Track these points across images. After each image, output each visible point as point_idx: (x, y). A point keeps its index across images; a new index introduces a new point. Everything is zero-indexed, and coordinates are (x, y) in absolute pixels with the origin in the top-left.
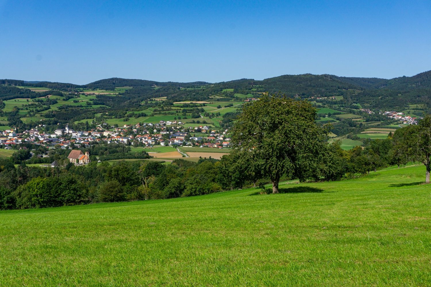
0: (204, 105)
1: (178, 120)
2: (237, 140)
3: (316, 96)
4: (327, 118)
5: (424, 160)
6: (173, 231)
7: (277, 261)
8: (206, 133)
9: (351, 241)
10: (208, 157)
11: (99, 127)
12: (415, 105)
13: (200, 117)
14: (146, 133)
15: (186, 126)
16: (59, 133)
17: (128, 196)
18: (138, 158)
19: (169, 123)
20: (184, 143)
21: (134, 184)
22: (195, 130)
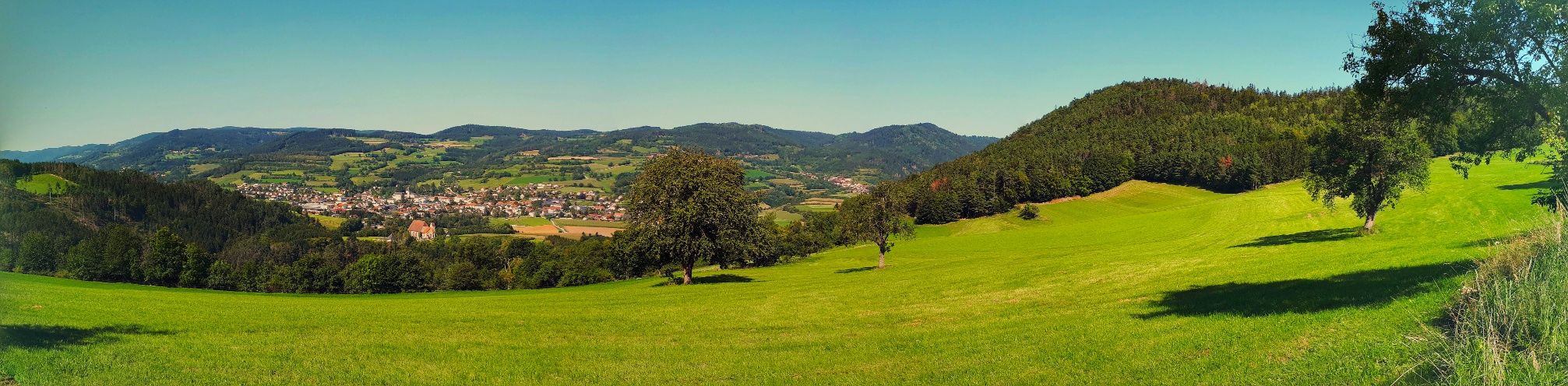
0: (590, 162)
1: (553, 182)
2: (635, 210)
3: (743, 153)
4: (758, 184)
5: (877, 238)
6: (550, 334)
7: (688, 379)
8: (592, 200)
9: (788, 347)
10: (594, 234)
11: (449, 191)
12: (867, 170)
13: (584, 178)
14: (510, 199)
15: (565, 191)
16: (398, 197)
17: (485, 284)
18: (499, 232)
19: (541, 186)
20: (561, 213)
21: (493, 267)
22: (577, 197)
